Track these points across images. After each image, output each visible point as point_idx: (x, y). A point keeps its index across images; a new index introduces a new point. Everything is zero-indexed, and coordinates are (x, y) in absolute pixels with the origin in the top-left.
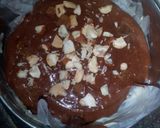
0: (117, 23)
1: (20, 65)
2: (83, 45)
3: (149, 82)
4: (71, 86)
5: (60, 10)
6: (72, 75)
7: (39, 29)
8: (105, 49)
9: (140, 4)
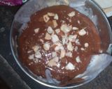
0: (79, 21)
1: (29, 52)
2: (63, 36)
3: (101, 52)
4: (59, 60)
5: (46, 18)
6: (59, 54)
7: (37, 30)
8: (75, 37)
9: (90, 9)
